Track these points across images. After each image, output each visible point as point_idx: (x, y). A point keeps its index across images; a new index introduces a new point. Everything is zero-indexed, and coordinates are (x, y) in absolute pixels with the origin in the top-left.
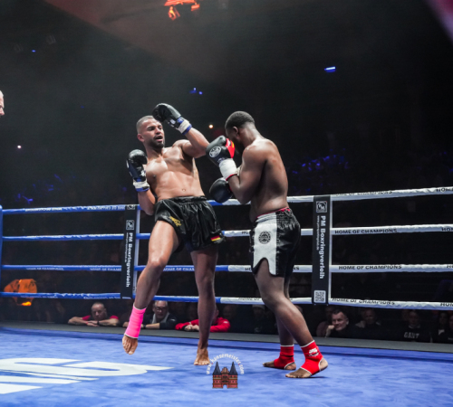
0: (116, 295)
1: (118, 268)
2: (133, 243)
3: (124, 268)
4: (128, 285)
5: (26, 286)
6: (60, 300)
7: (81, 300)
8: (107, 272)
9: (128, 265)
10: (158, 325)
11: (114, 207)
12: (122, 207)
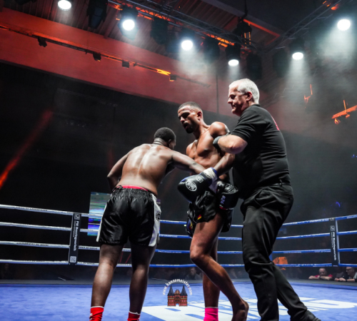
0: (329, 264)
1: (329, 251)
2: (336, 237)
3: (332, 250)
4: (335, 259)
5: (283, 260)
6: (301, 267)
7: (312, 268)
8: (323, 253)
9: (334, 249)
10: (353, 280)
11: (323, 220)
12: (327, 219)
